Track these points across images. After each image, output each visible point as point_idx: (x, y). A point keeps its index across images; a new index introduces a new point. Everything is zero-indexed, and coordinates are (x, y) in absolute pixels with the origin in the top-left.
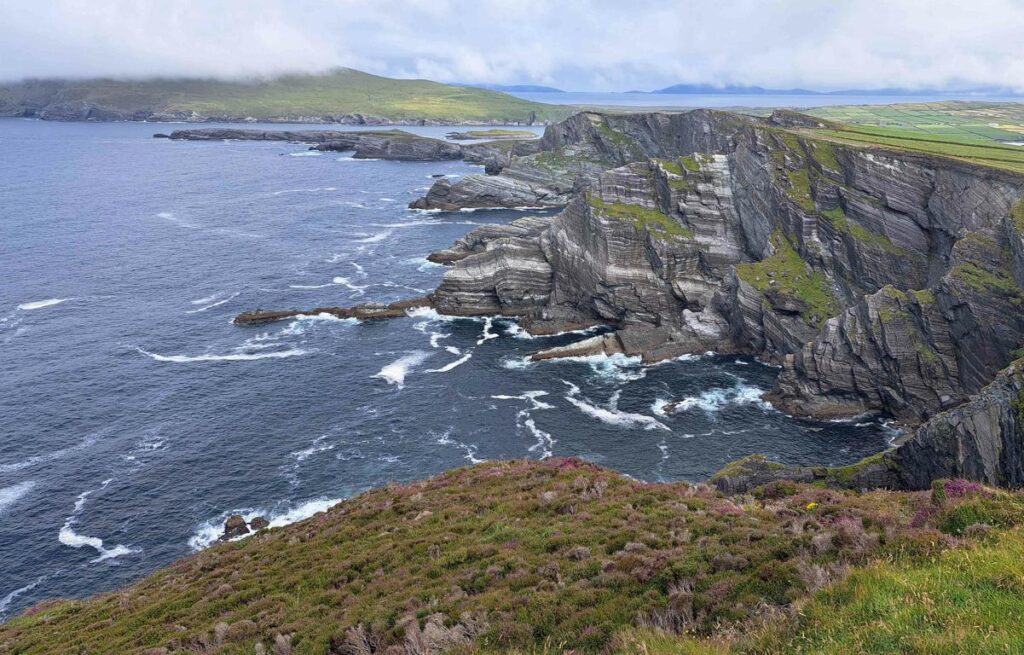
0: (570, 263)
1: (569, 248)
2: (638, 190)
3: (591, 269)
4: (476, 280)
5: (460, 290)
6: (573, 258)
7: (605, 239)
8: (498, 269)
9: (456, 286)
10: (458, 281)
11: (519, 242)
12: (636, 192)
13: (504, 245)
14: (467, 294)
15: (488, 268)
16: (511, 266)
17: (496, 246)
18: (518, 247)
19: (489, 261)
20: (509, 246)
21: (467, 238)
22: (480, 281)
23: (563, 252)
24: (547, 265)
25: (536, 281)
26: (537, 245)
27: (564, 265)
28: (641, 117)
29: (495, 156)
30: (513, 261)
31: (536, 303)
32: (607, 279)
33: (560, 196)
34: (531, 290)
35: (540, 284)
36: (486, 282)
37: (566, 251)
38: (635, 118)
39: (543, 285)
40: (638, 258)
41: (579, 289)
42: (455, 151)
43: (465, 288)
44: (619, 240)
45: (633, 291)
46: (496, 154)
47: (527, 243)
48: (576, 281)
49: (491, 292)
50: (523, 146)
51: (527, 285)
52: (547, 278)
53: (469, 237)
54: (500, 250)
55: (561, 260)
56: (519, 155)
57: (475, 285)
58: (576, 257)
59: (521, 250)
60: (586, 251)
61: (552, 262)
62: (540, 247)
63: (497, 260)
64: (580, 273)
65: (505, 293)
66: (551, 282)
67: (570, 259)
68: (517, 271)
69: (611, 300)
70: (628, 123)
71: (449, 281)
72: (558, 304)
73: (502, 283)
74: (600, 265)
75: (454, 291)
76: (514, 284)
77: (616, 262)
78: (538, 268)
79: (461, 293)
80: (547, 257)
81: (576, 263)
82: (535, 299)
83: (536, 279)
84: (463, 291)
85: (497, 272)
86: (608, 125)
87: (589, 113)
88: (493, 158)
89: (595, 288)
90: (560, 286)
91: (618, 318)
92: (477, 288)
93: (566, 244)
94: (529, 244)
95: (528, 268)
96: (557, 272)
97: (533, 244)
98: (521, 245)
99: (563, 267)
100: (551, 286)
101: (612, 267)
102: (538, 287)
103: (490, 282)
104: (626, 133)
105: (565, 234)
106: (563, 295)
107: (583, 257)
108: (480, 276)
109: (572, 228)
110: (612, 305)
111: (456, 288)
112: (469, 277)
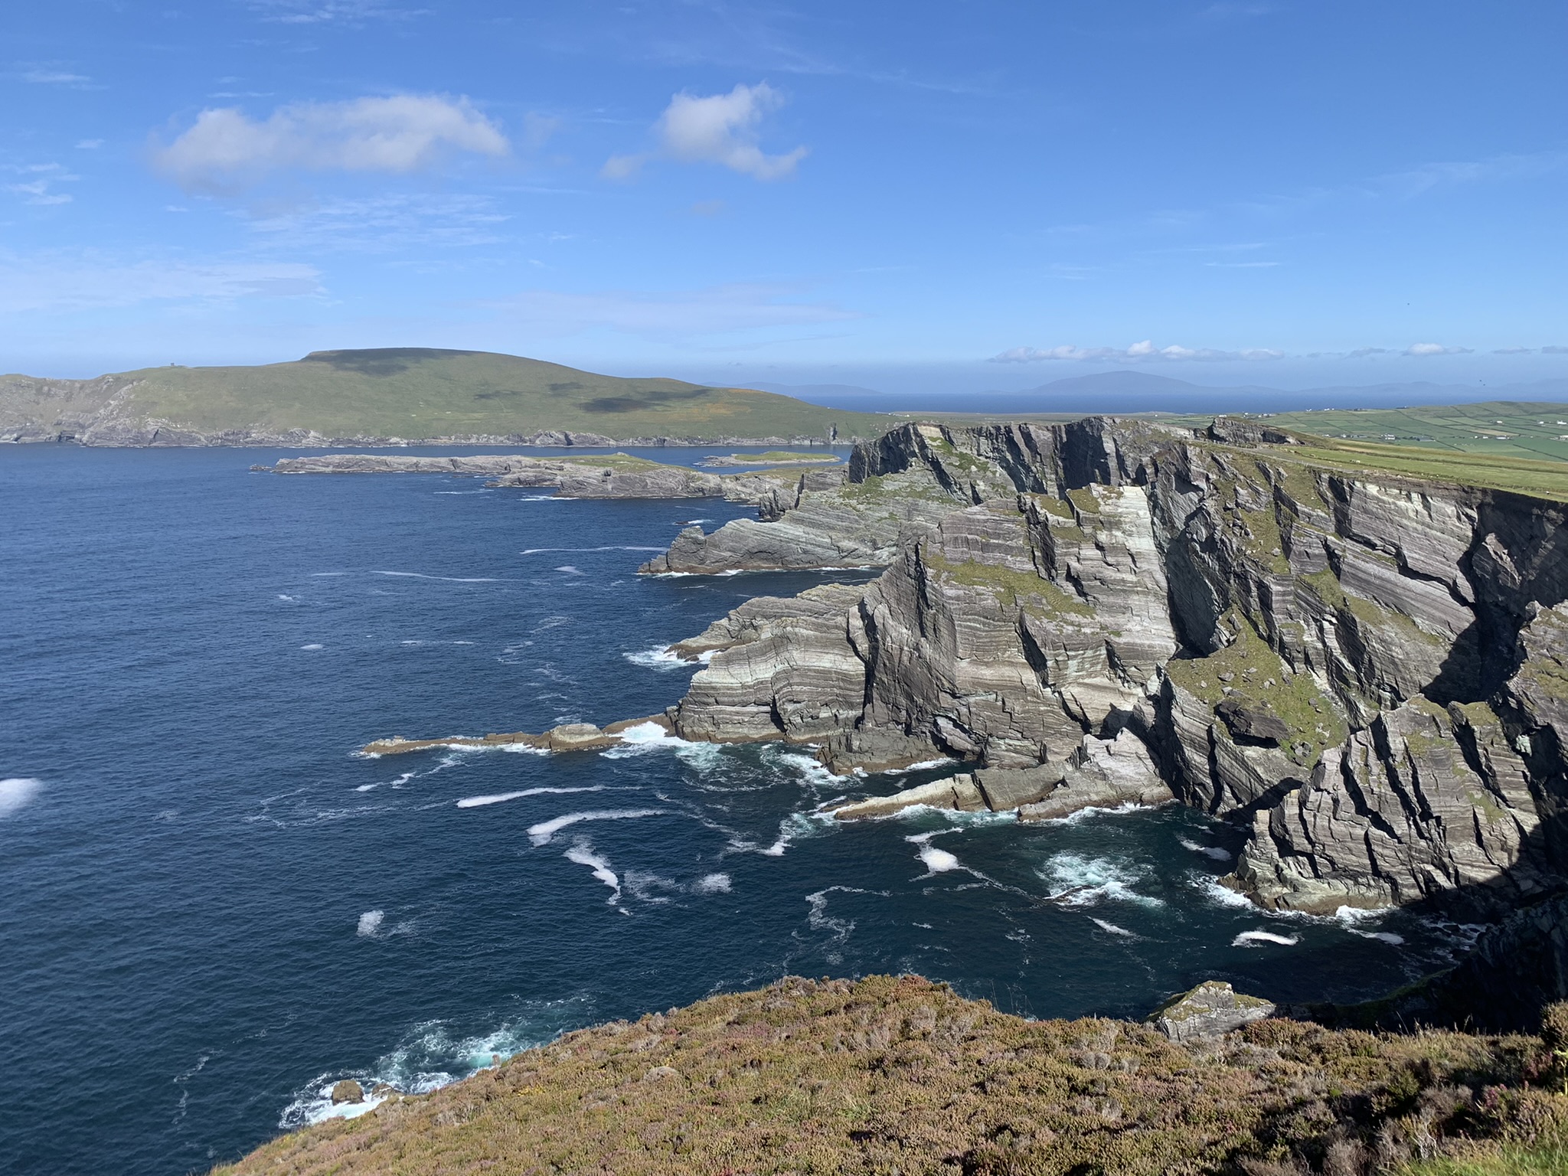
0: (896, 660)
1: (894, 634)
2: (1002, 542)
3: (929, 668)
4: (743, 686)
5: (717, 702)
6: (902, 649)
7: (952, 620)
8: (780, 667)
9: (712, 695)
10: (714, 688)
11: (813, 624)
12: (999, 546)
13: (789, 629)
14: (728, 708)
15: (763, 666)
16: (801, 663)
17: (776, 631)
18: (810, 633)
19: (764, 654)
20: (797, 630)
21: (730, 620)
22: (749, 687)
23: (884, 639)
24: (859, 661)
25: (841, 688)
26: (843, 629)
27: (887, 662)
28: (1003, 430)
29: (774, 492)
30: (802, 655)
31: (841, 723)
32: (956, 683)
33: (877, 552)
34: (832, 701)
35: (848, 692)
36: (759, 689)
37: (889, 639)
38: (993, 431)
39: (853, 693)
40: (1005, 650)
41: (912, 700)
42: (712, 485)
43: (726, 699)
44: (975, 621)
45: (1000, 703)
46: (776, 488)
47: (826, 625)
48: (906, 687)
49: (768, 705)
50: (818, 475)
51: (826, 694)
52: (859, 683)
53: (732, 617)
54: (781, 637)
55: (881, 652)
56: (811, 489)
57: (742, 694)
58: (906, 648)
59: (816, 637)
60: (923, 639)
61: (868, 656)
62: (848, 632)
63: (777, 654)
64: (912, 674)
65: (790, 707)
66: (866, 689)
67: (896, 653)
68: (810, 670)
69: (964, 718)
70: (982, 440)
71: (700, 688)
72: (877, 725)
73: (785, 690)
74: (944, 661)
75: (708, 704)
76: (805, 692)
77: (970, 656)
78: (845, 667)
79: (719, 707)
80: (859, 649)
81: (905, 659)
82: (840, 717)
83: (842, 684)
84: (723, 704)
85: (778, 673)
86: (952, 443)
87: (920, 425)
88: (771, 495)
89: (937, 698)
90: (881, 695)
91: (977, 749)
92: (745, 699)
93: (888, 626)
94: (828, 627)
95: (828, 665)
96: (876, 673)
97: (837, 627)
98: (816, 630)
99: (885, 665)
100: (865, 696)
101: (964, 664)
102: (844, 696)
103: (767, 688)
104: (979, 455)
105: (887, 612)
106: (886, 711)
107: (918, 650)
108: (749, 680)
109: (898, 601)
110: (967, 727)
111: (712, 700)
112: (733, 681)
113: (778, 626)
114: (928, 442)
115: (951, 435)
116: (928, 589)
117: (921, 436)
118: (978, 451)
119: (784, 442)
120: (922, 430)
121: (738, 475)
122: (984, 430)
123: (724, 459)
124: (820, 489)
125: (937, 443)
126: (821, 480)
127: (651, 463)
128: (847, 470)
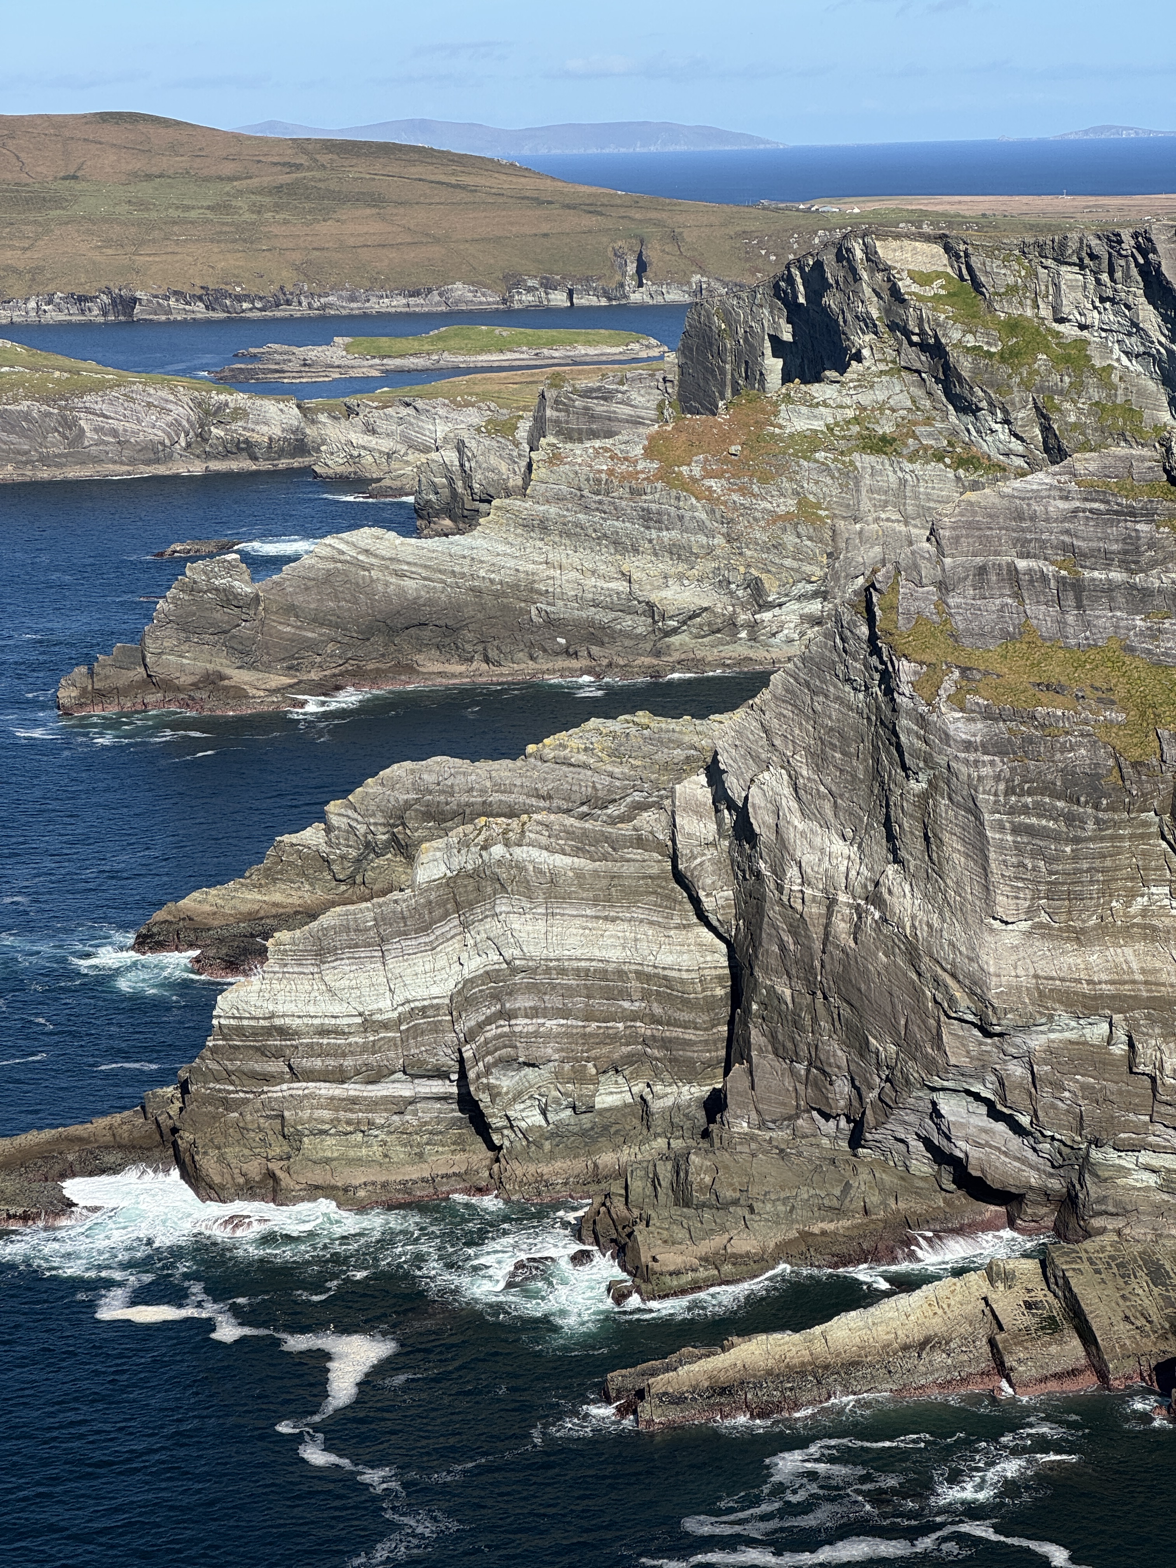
0: (816, 933)
1: (808, 858)
2: (1117, 576)
3: (912, 954)
4: (368, 1024)
5: (295, 1075)
6: (831, 903)
7: (975, 811)
8: (474, 965)
9: (278, 1053)
10: (283, 1032)
11: (570, 834)
12: (1110, 589)
13: (498, 851)
14: (326, 1090)
15: (422, 963)
16: (535, 951)
17: (457, 861)
18: (561, 861)
19: (425, 928)
20: (520, 853)
21: (329, 829)
22: (385, 1025)
23: (779, 872)
24: (709, 936)
25: (655, 1020)
26: (659, 846)
27: (788, 939)
28: (1128, 243)
29: (460, 447)
30: (541, 925)
31: (658, 1124)
32: (991, 995)
33: (767, 616)
34: (630, 1060)
35: (678, 1032)
36: (416, 1032)
37: (792, 872)
38: (1100, 248)
39: (690, 1035)
40: (1132, 895)
41: (864, 1048)
42: (277, 431)
43: (318, 1063)
44: (1041, 811)
45: (1119, 1049)
46: (465, 435)
47: (607, 839)
48: (846, 1011)
49: (441, 1074)
50: (587, 393)
51: (613, 1038)
52: (710, 1004)
53: (335, 820)
54: (477, 875)
55: (773, 912)
56: (569, 436)
57: (365, 1049)
58: (843, 898)
59: (579, 875)
60: (891, 869)
61: (733, 927)
62: (674, 859)
63: (465, 926)
64: (864, 973)
65: (506, 1081)
66: (731, 1023)
67: (815, 910)
68: (562, 971)
69: (1015, 1097)
70: (1069, 275)
71: (239, 1031)
72: (762, 1125)
73: (492, 1031)
74: (954, 932)
75: (268, 1079)
76: (548, 1036)
77: (1031, 912)
78: (666, 958)
79: (300, 1088)
80: (708, 903)
81: (841, 927)
82: (656, 1106)
83: (657, 1009)
84: (311, 1076)
85: (469, 983)
86: (977, 285)
87: (883, 236)
88: (451, 456)
89: (937, 1041)
90: (773, 1038)
91: (1055, 1184)
92: (373, 1059)
93: (791, 835)
94: (615, 844)
95: (615, 955)
96: (759, 974)
97: (640, 842)
98: (578, 852)
99: (783, 948)
100: (730, 1040)
101: (1011, 936)
102: (666, 1044)
103: (436, 1028)
104: (1061, 321)
105: (787, 791)
106: (788, 1083)
107: (875, 899)
108: (385, 1003)
109: (819, 760)
110: (1024, 1120)
111: (276, 1066)
112: (336, 1008)
113: (464, 844)
114: (905, 285)
115: (975, 261)
116: (904, 722)
117: (887, 269)
118: (1056, 309)
119: (490, 299)
120: (887, 251)
121: (352, 401)
122: (1073, 245)
123: (313, 353)
124: (594, 435)
125: (936, 288)
126: (600, 407)
127: (90, 370)
128: (674, 376)
